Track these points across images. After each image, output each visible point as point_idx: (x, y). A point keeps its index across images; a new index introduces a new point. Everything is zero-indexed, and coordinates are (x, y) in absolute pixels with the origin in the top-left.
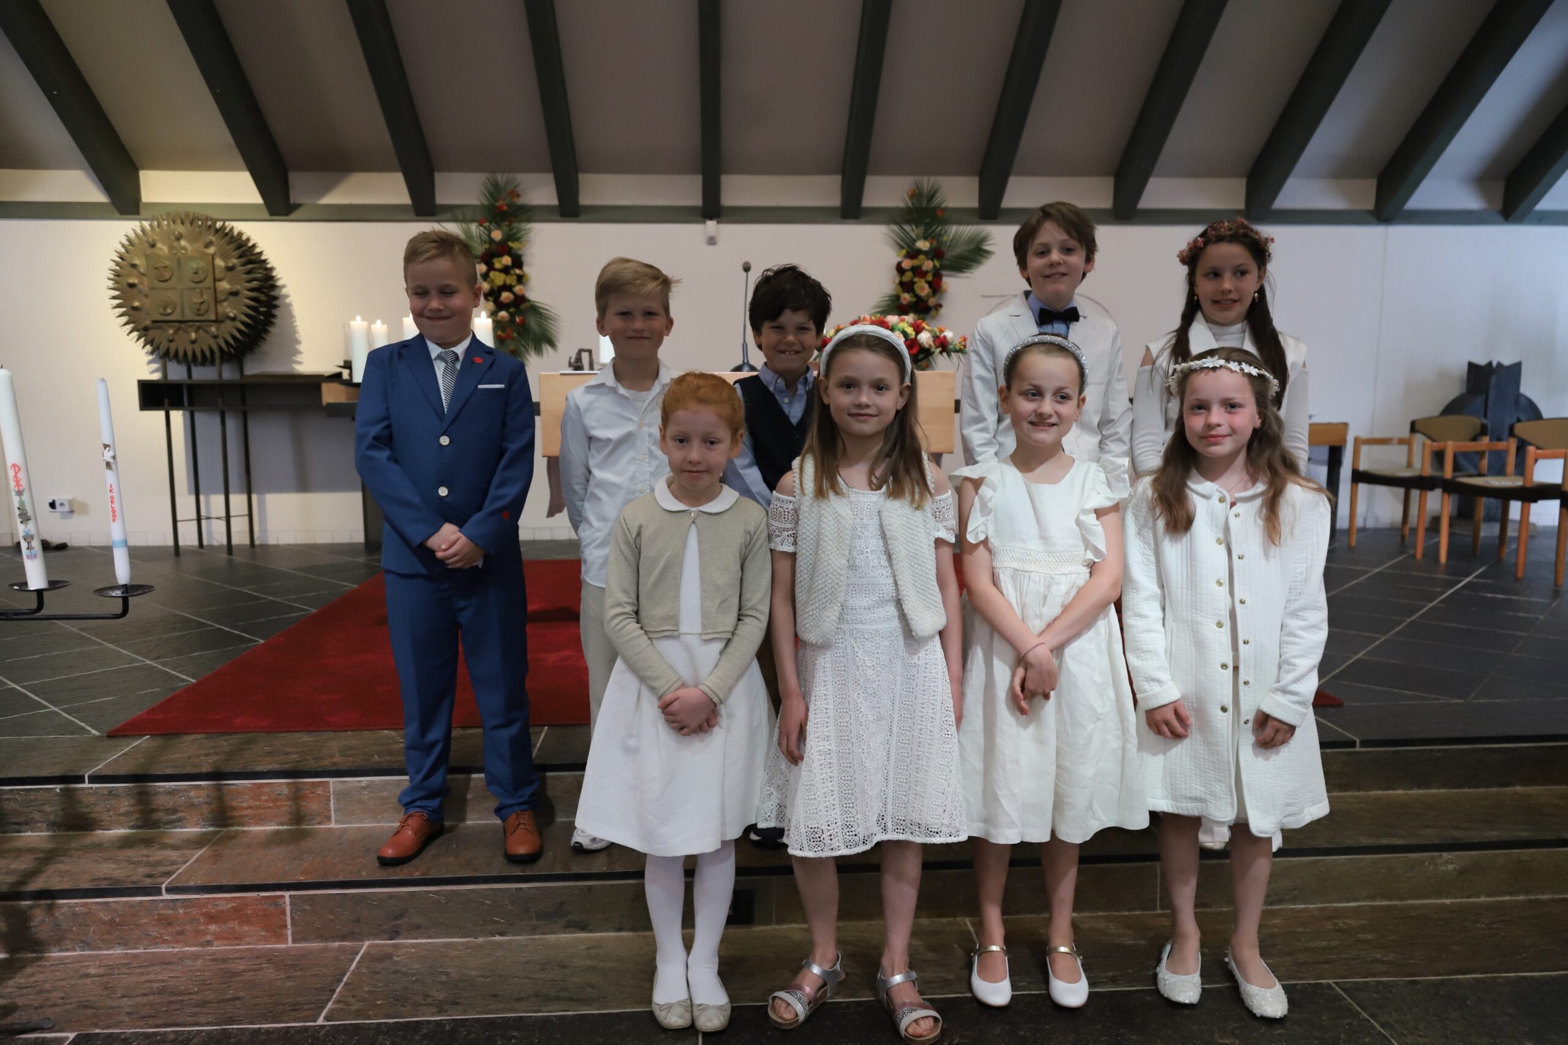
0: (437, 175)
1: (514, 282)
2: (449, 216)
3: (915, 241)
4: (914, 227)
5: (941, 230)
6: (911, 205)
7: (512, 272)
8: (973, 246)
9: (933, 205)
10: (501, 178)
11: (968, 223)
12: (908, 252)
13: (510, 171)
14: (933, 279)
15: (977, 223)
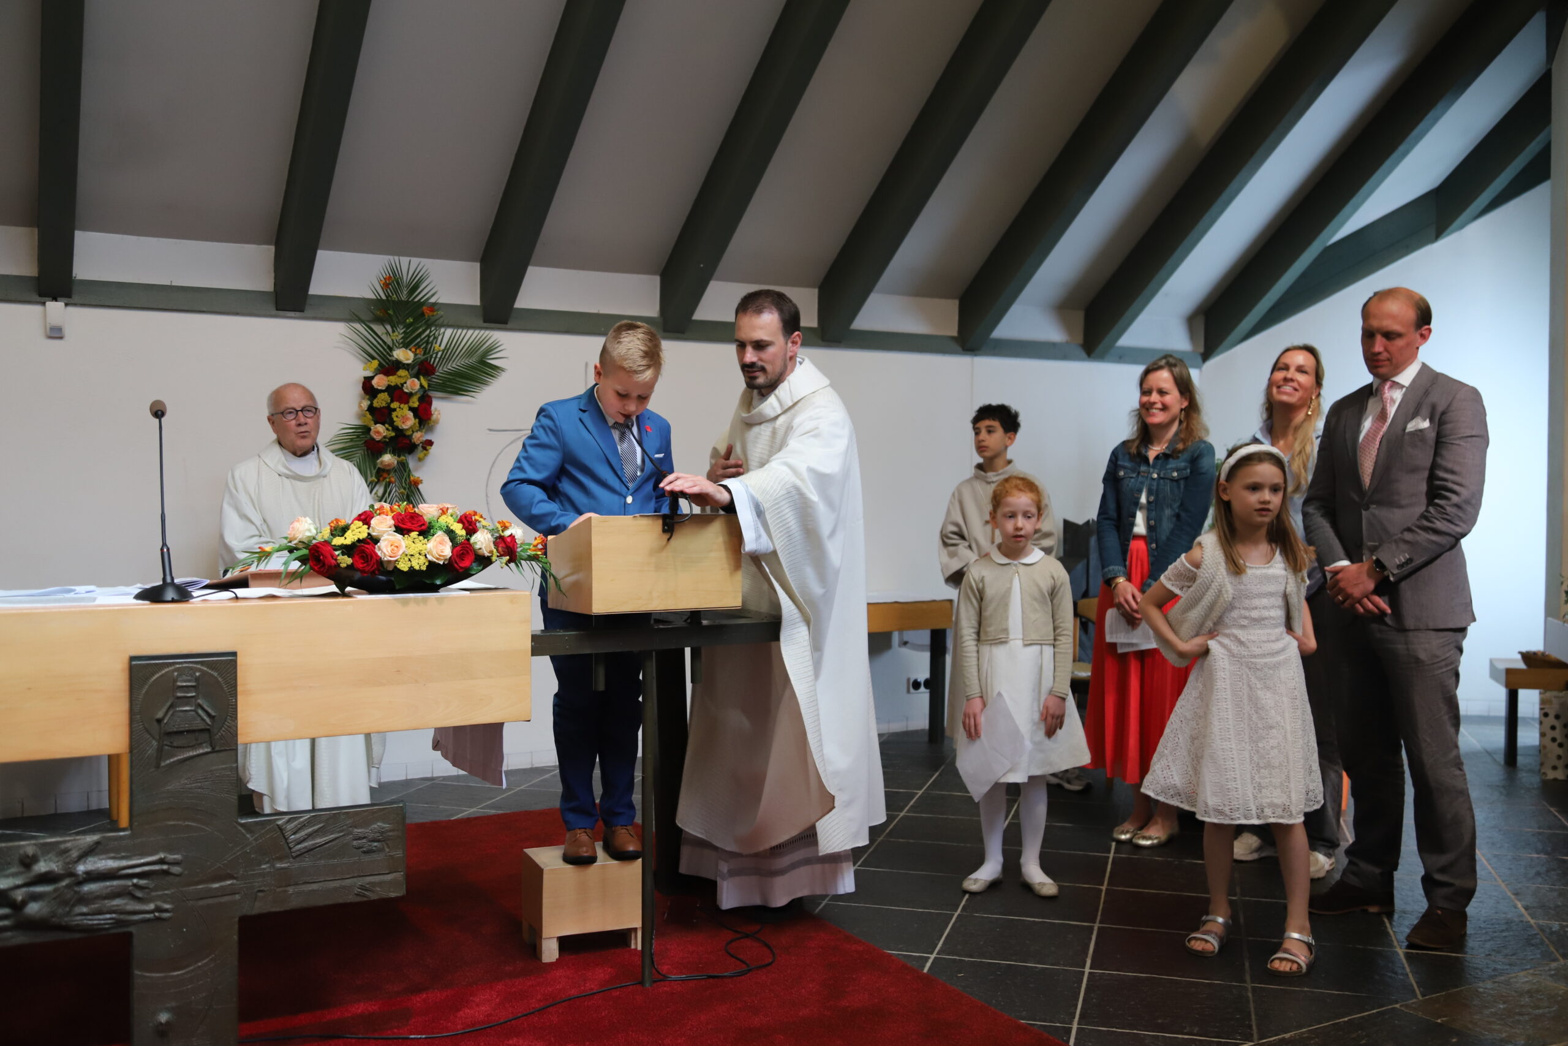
3: (391, 349)
4: (389, 328)
5: (429, 336)
6: (384, 297)
8: (473, 360)
9: (418, 299)
11: (468, 328)
12: (380, 365)
14: (419, 406)
15: (481, 328)
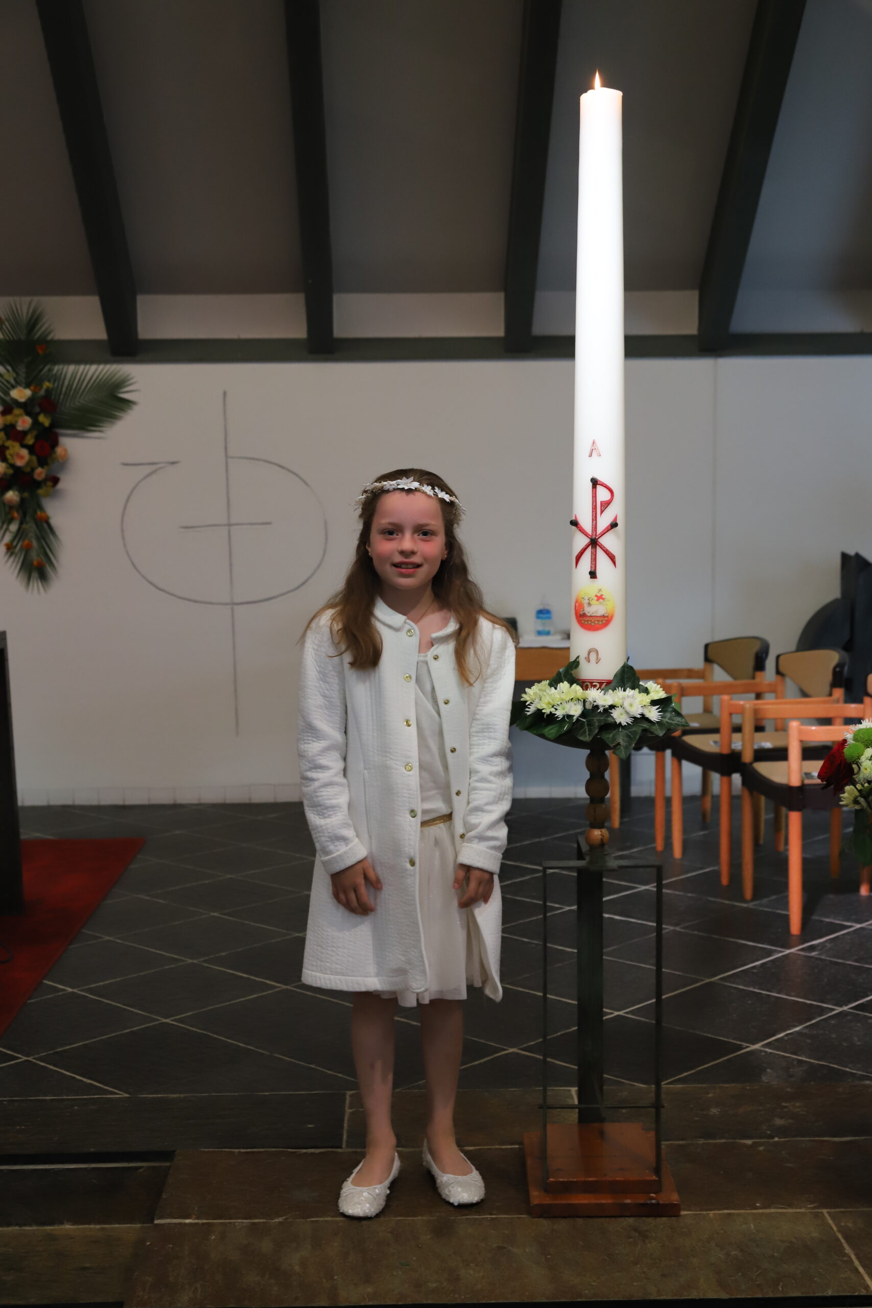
3: (12, 388)
4: (9, 368)
6: (4, 338)
8: (103, 394)
9: (36, 337)
11: (92, 362)
14: (34, 444)
15: (106, 362)
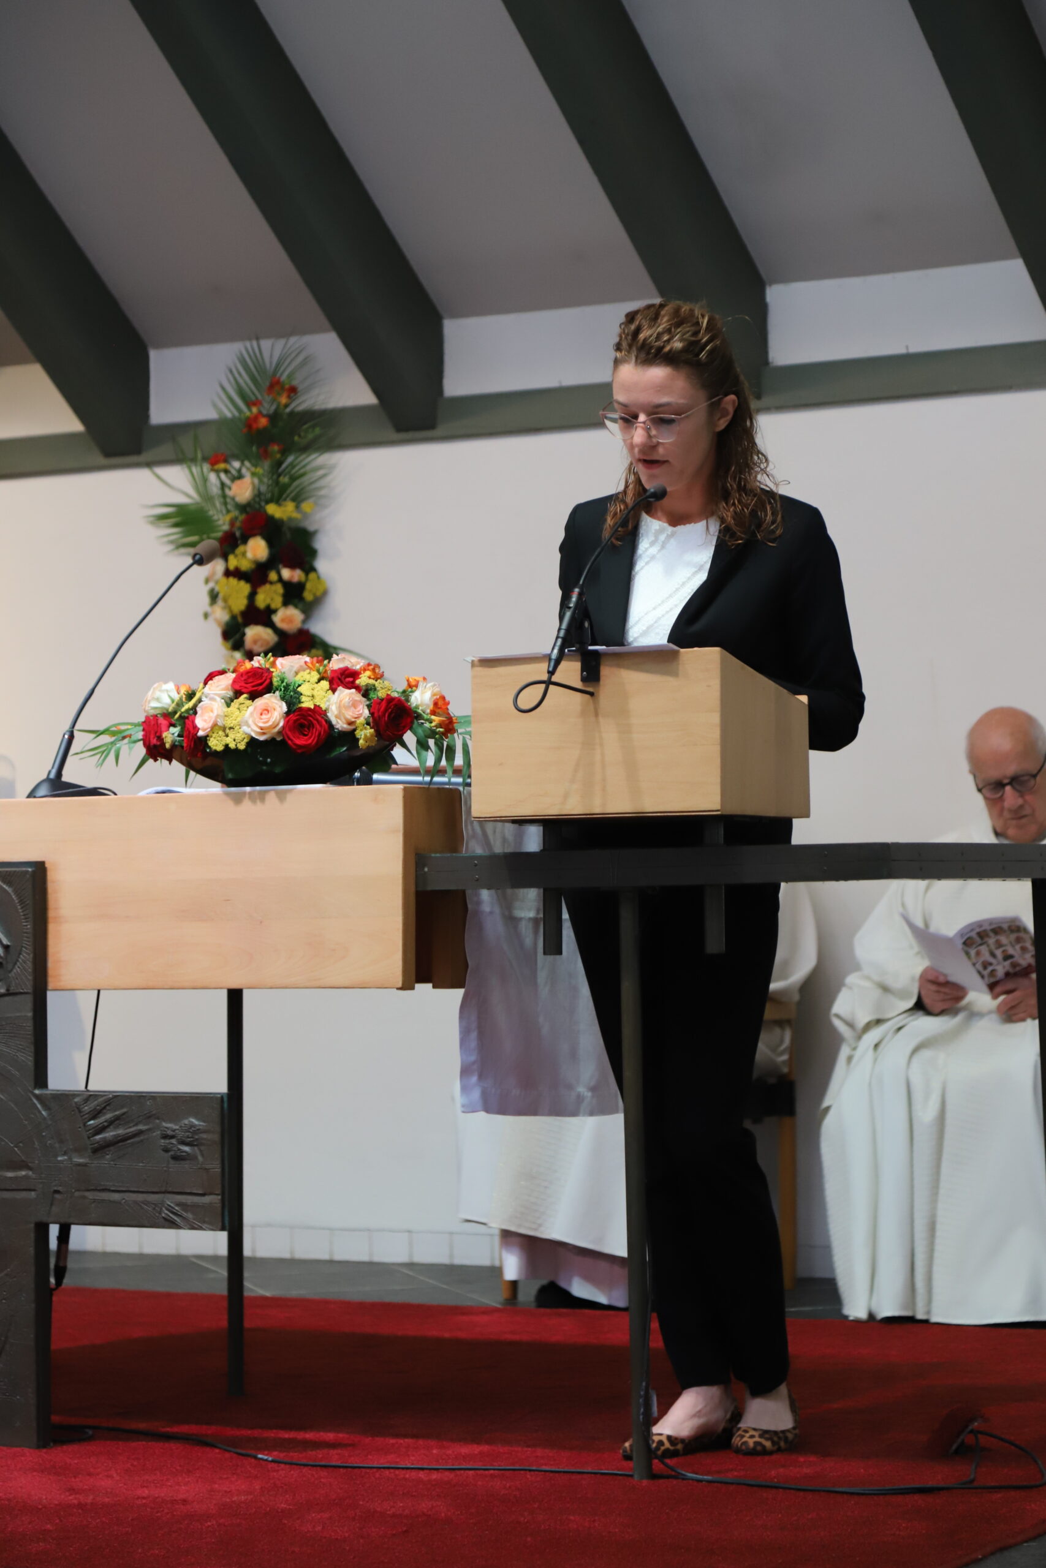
0: (154, 355)
1: (277, 601)
2: (166, 450)
7: (273, 576)
10: (271, 349)
13: (287, 335)
